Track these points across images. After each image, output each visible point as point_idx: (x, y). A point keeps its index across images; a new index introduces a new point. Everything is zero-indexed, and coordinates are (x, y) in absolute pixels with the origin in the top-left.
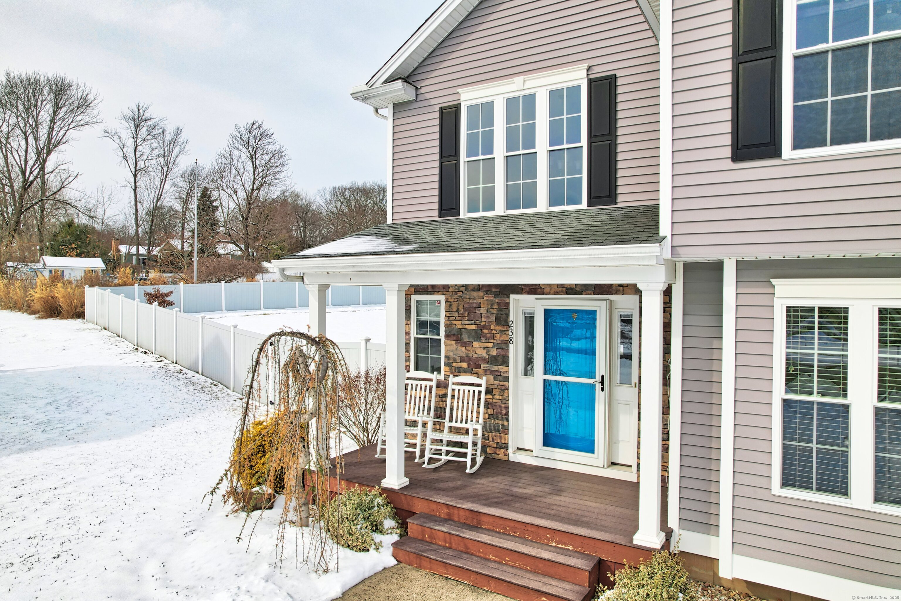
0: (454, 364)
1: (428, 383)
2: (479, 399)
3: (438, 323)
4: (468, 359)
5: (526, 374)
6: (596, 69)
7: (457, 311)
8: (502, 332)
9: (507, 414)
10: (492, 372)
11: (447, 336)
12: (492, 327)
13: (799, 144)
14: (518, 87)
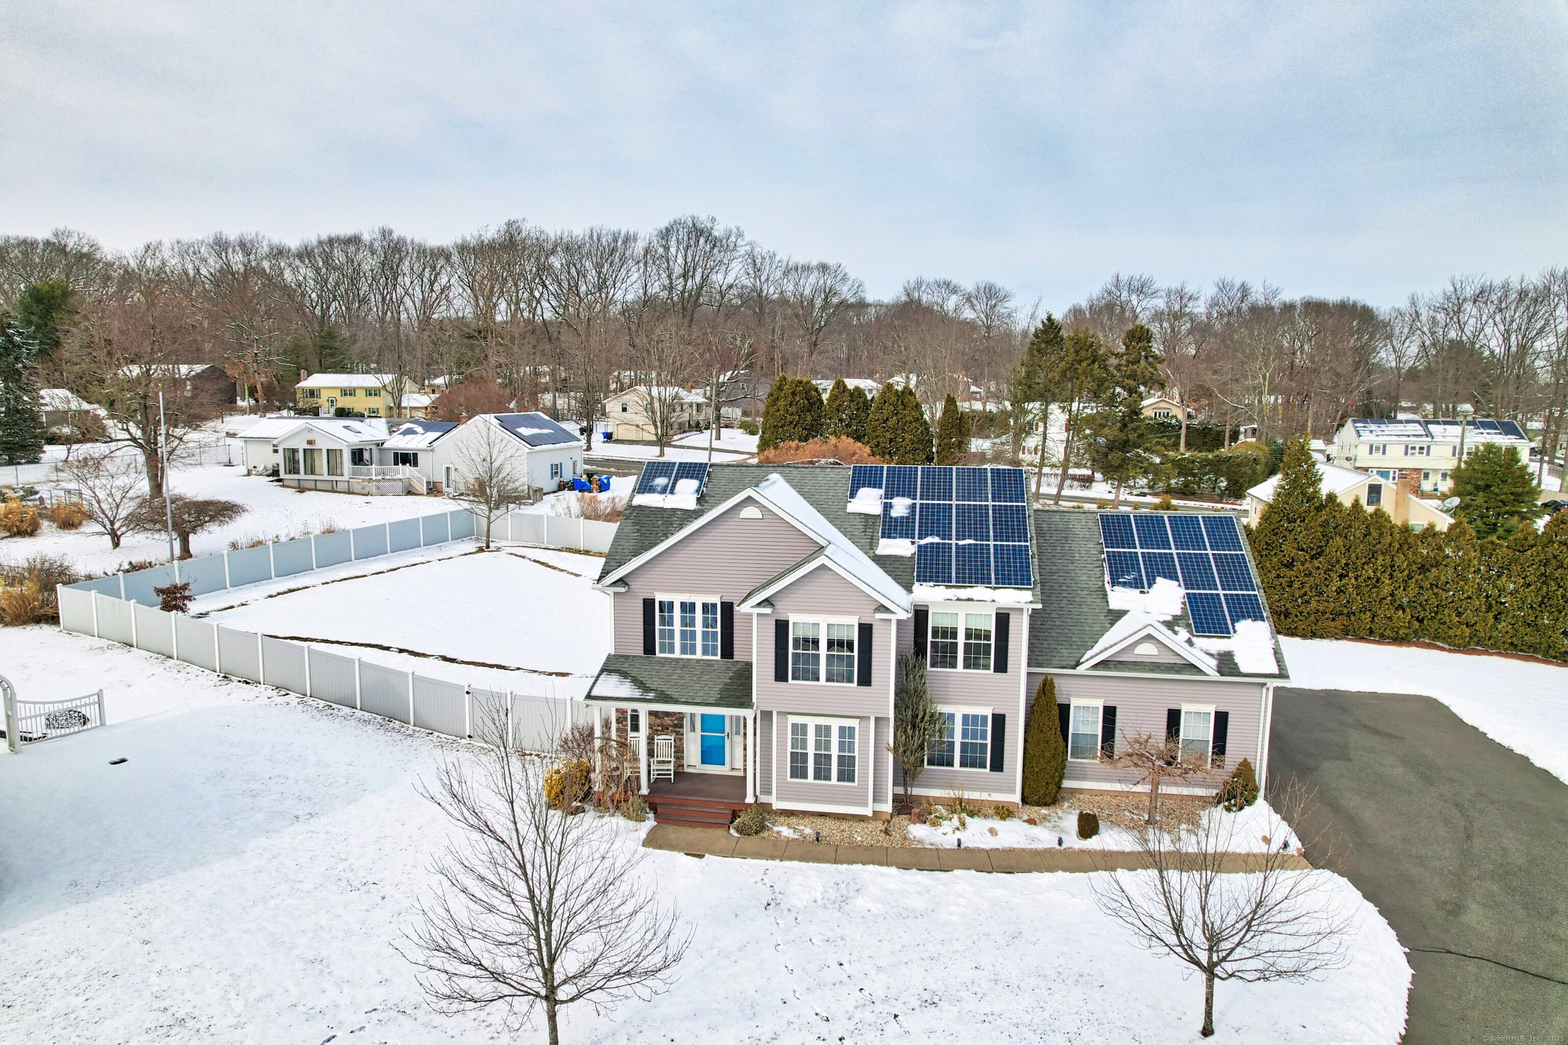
0: (654, 728)
4: (662, 725)
5: (692, 732)
6: (724, 599)
8: (680, 713)
9: (684, 752)
10: (675, 731)
12: (675, 713)
13: (793, 679)
14: (687, 598)
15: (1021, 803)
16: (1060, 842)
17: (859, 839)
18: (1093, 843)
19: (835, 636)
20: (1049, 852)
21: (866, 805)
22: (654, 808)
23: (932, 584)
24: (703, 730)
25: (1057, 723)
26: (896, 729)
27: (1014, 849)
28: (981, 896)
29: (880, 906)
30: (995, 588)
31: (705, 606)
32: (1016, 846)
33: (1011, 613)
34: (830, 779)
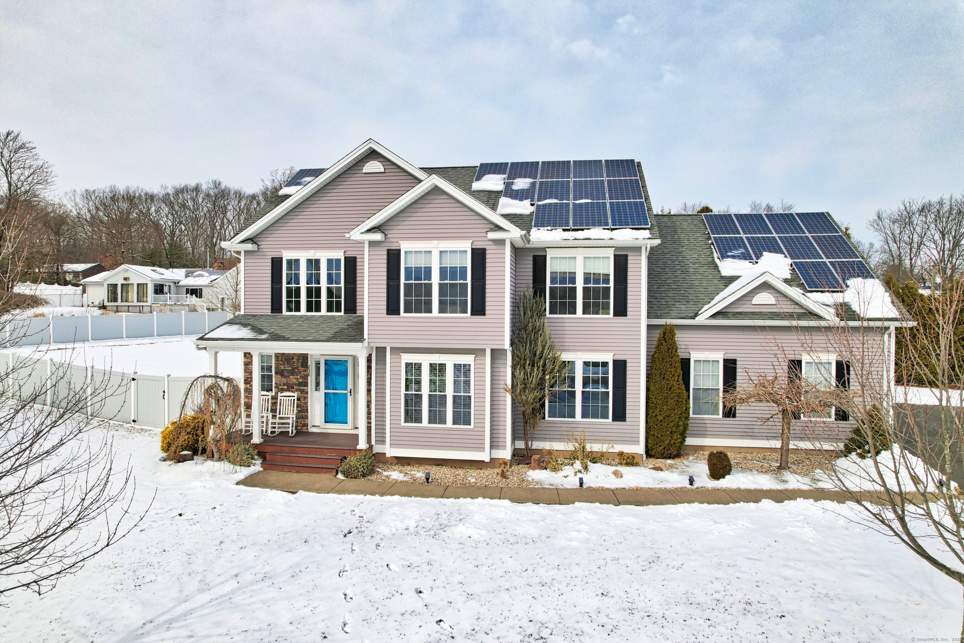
0: (280, 387)
1: (267, 397)
2: (294, 403)
3: (271, 367)
4: (287, 384)
5: (316, 390)
6: (348, 253)
7: (282, 360)
8: (305, 371)
9: (307, 410)
10: (300, 390)
11: (276, 373)
12: (300, 368)
13: (406, 311)
14: (312, 255)
15: (645, 456)
16: (691, 481)
17: (473, 480)
18: (728, 482)
19: (448, 264)
20: (681, 490)
21: (482, 449)
22: (262, 455)
23: (549, 228)
24: (326, 388)
25: (679, 371)
26: (514, 367)
27: (641, 489)
28: (607, 524)
29: (484, 532)
30: (613, 229)
31: (330, 261)
32: (643, 485)
33: (629, 254)
34: (445, 423)
